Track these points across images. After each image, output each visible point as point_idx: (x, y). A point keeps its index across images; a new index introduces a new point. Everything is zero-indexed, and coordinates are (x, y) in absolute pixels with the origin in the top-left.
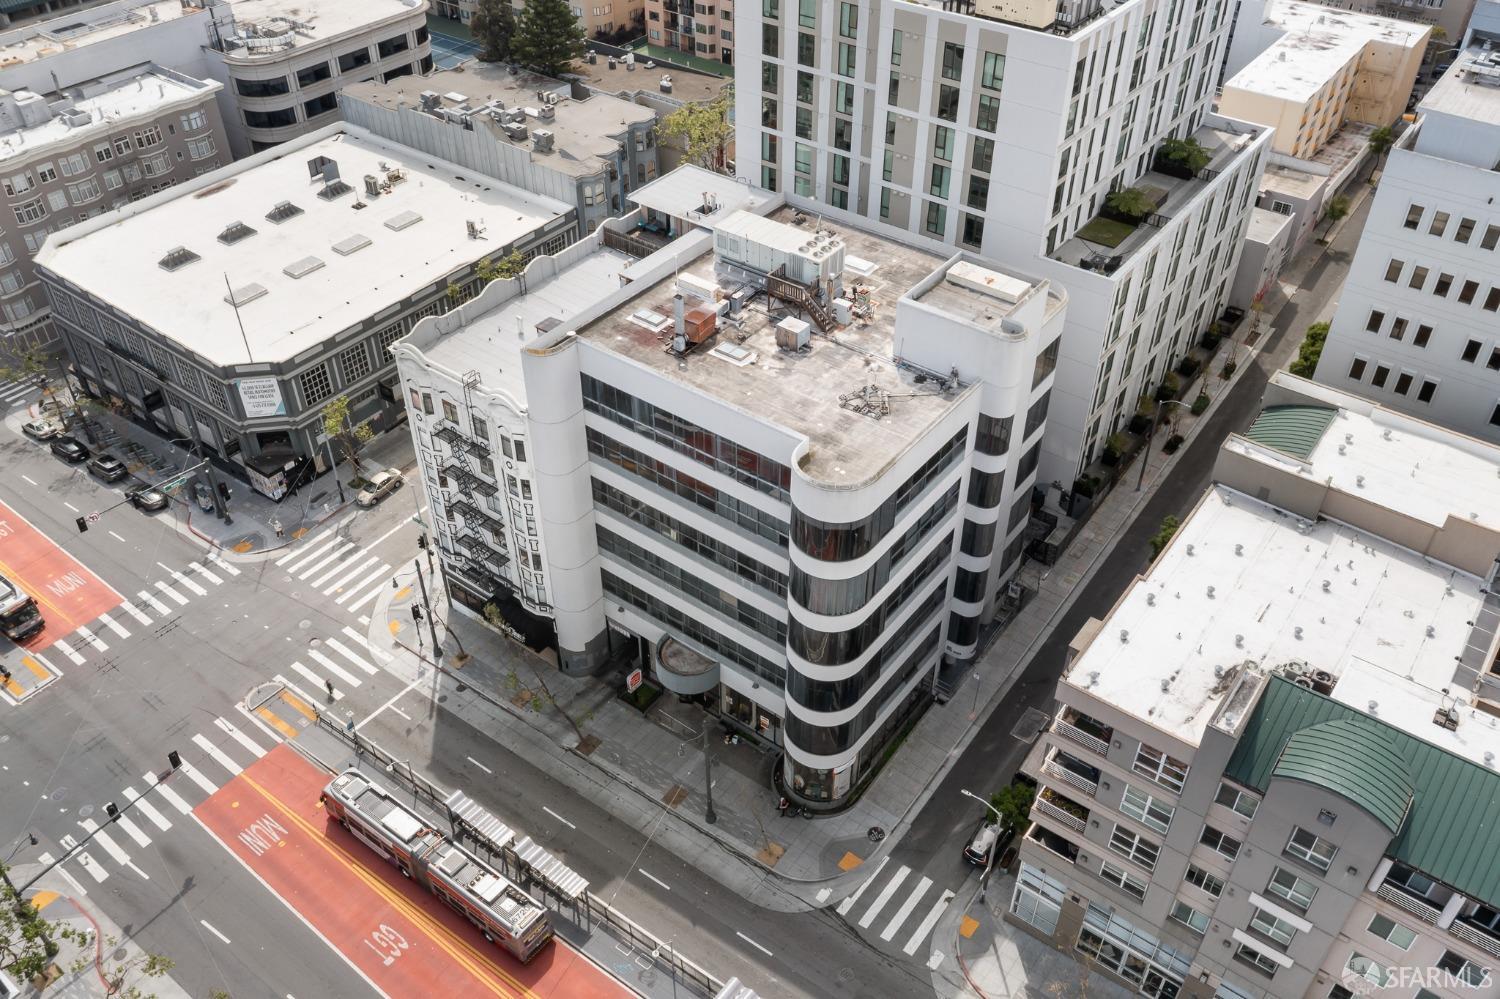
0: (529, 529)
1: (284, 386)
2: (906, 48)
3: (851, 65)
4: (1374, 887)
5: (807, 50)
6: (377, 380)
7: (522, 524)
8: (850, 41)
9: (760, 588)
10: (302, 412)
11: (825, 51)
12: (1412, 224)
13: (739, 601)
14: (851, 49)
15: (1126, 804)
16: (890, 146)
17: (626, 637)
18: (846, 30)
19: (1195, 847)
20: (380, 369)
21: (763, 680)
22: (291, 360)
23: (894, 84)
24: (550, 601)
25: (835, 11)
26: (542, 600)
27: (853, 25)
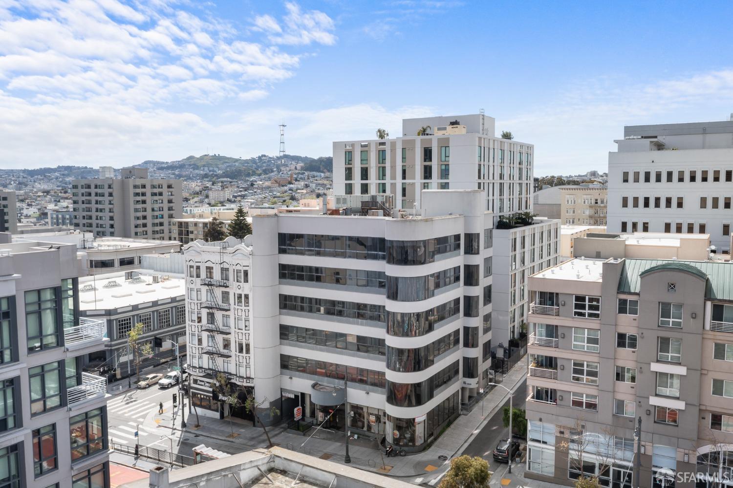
0: (246, 326)
1: (110, 322)
2: (408, 155)
3: (384, 175)
4: (708, 326)
5: (365, 174)
6: (154, 335)
7: (242, 325)
8: (383, 165)
9: (369, 321)
10: (116, 340)
11: (373, 173)
12: (626, 180)
13: (358, 337)
14: (384, 168)
15: (575, 343)
16: (404, 198)
17: (292, 399)
18: (381, 162)
19: (615, 351)
20: (156, 330)
21: (371, 387)
22: (116, 309)
23: (404, 172)
24: (252, 376)
25: (376, 154)
26: (248, 376)
27: (384, 159)
